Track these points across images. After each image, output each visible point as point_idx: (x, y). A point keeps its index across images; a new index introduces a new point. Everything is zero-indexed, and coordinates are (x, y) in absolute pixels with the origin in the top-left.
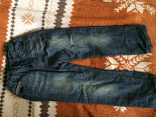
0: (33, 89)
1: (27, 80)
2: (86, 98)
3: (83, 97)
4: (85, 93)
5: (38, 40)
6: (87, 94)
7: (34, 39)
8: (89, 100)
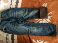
0: (10, 29)
1: (8, 25)
2: (30, 33)
3: (29, 33)
4: (29, 31)
5: (13, 12)
6: (30, 32)
7: (12, 11)
8: (31, 34)
